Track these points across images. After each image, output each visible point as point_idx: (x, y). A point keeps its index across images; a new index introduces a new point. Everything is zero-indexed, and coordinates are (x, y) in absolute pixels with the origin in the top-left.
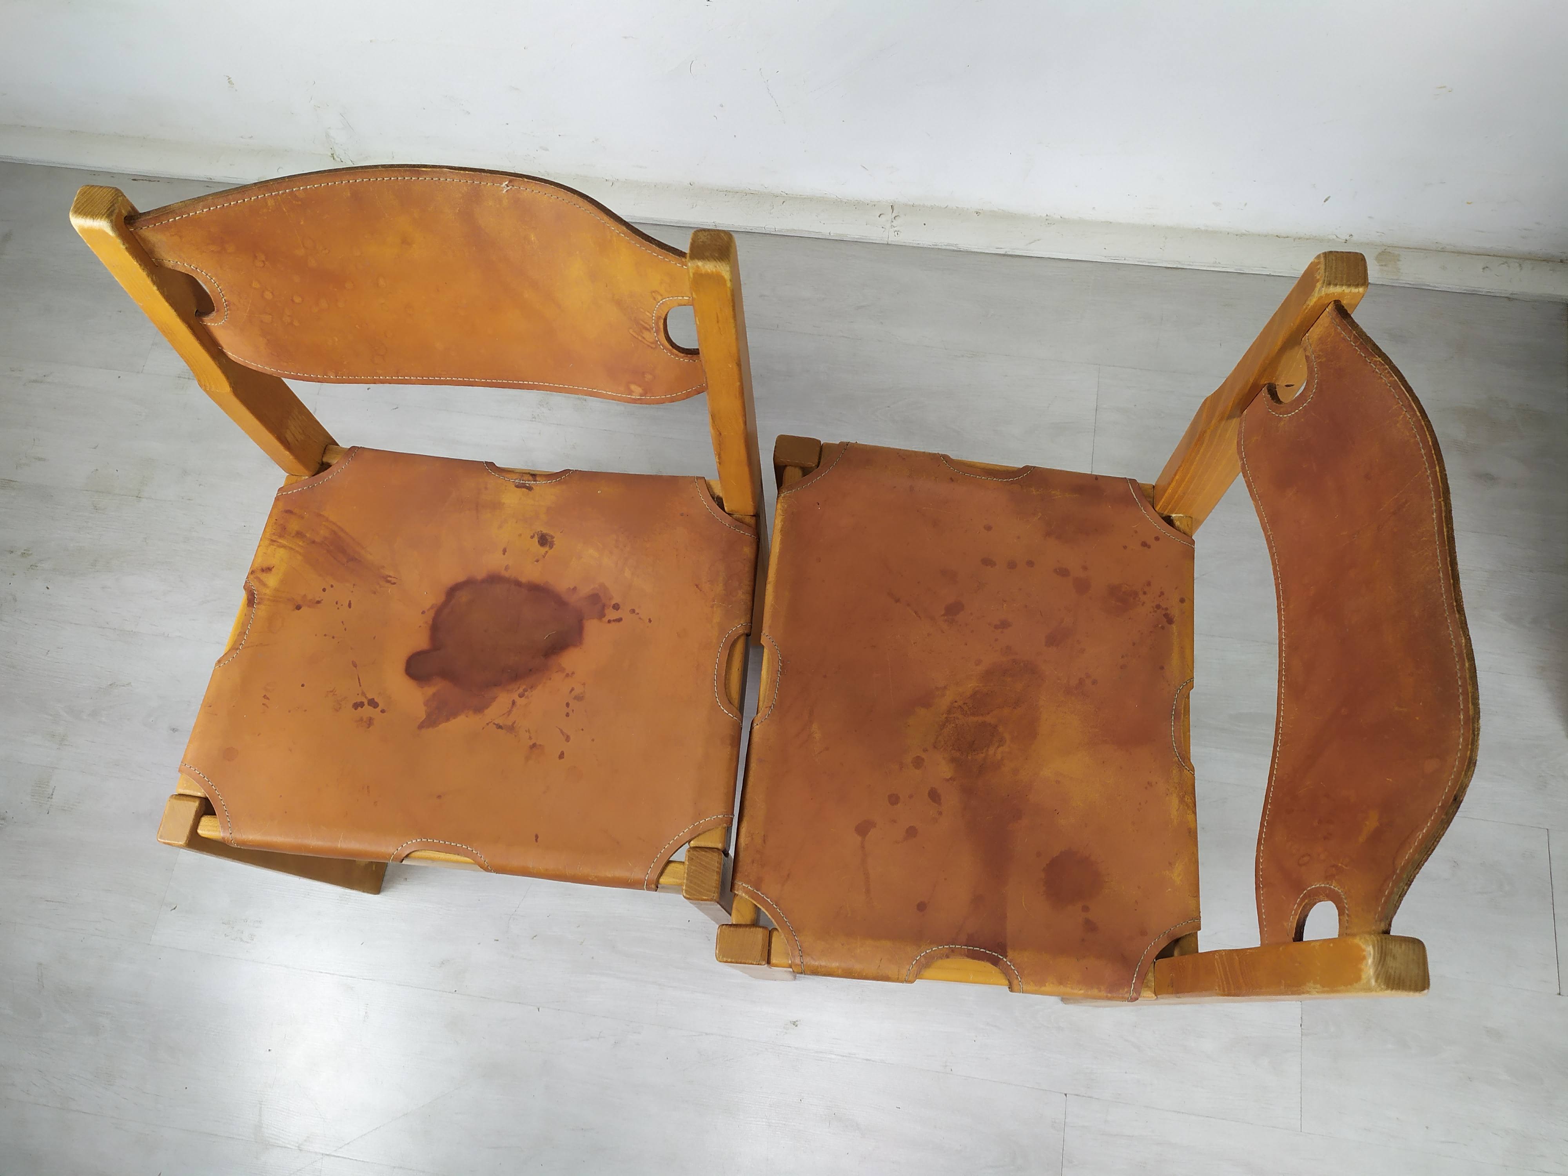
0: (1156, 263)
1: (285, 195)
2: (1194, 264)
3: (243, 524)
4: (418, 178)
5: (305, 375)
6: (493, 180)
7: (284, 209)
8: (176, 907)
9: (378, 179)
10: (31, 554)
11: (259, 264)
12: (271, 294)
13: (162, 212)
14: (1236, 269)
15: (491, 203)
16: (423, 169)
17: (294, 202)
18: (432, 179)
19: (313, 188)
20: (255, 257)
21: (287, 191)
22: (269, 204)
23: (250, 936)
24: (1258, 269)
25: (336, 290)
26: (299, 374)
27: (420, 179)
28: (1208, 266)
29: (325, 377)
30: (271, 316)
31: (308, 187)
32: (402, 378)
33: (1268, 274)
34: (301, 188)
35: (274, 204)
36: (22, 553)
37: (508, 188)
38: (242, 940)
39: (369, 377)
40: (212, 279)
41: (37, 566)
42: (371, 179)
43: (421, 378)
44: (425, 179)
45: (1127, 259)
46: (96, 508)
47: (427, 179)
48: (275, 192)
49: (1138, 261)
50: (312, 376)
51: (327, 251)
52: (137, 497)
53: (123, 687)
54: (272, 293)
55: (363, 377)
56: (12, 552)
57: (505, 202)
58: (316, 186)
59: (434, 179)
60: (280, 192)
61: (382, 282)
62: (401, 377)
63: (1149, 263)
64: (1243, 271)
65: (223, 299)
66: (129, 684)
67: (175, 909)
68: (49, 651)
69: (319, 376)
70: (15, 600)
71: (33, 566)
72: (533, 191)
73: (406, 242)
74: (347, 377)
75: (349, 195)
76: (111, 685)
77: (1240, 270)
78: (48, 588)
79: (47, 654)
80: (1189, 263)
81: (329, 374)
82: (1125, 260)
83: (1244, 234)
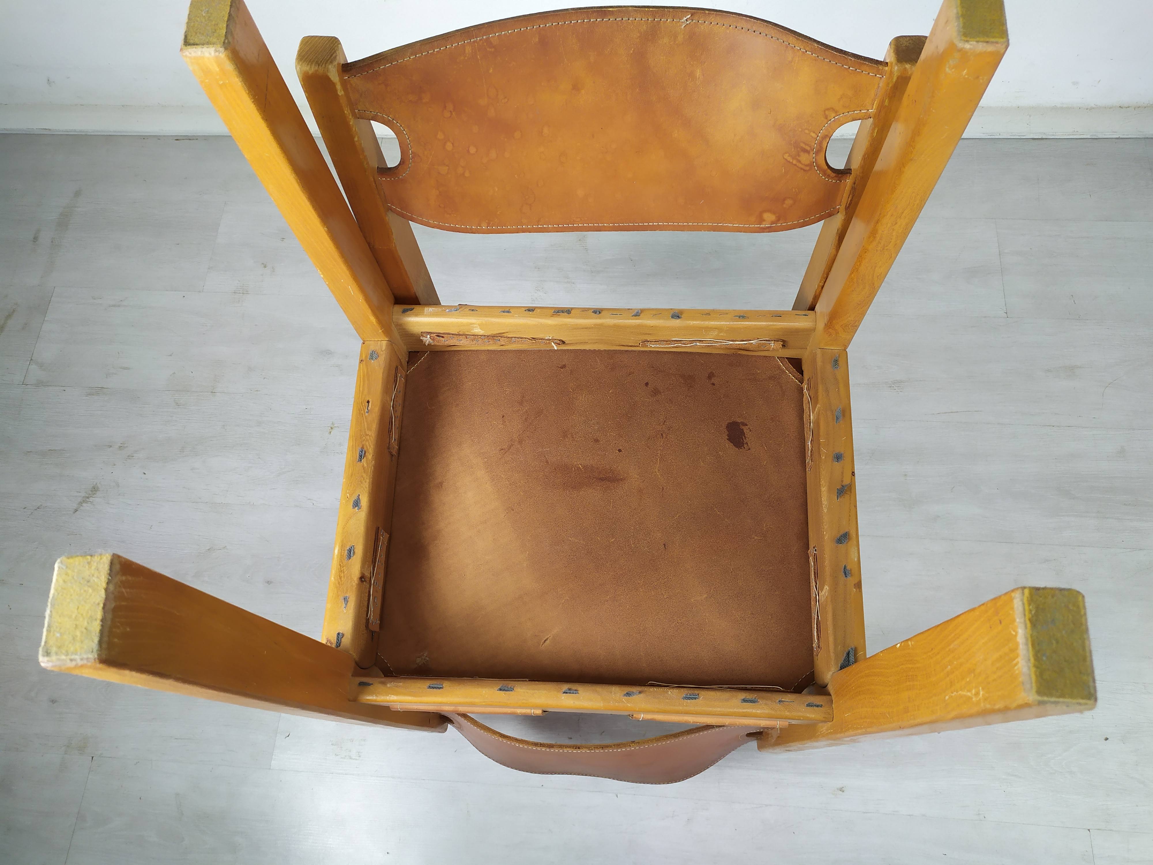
0: (1025, 136)
1: (481, 42)
2: (1057, 134)
3: (305, 407)
4: (603, 20)
5: (462, 226)
6: (674, 16)
7: (479, 57)
8: (289, 734)
9: (566, 23)
10: (127, 447)
11: (447, 114)
12: (451, 145)
13: (375, 58)
14: (1092, 135)
15: (666, 40)
16: (610, 9)
17: (488, 49)
18: (616, 19)
19: (508, 34)
20: (445, 107)
21: (484, 37)
22: (467, 51)
23: (357, 753)
24: (1111, 133)
25: (506, 139)
26: (457, 226)
27: (604, 20)
28: (1068, 135)
29: (478, 227)
30: (447, 168)
31: (503, 33)
32: (542, 226)
33: (1118, 137)
34: (497, 34)
35: (471, 51)
36: (119, 446)
37: (687, 22)
38: (351, 758)
39: (514, 227)
40: (404, 130)
41: (133, 456)
42: (560, 23)
43: (557, 226)
44: (609, 19)
45: (1001, 134)
46: (178, 404)
47: (611, 19)
48: (474, 39)
49: (1011, 135)
50: (468, 227)
51: (506, 100)
52: (212, 392)
53: (220, 551)
54: (453, 144)
55: (509, 227)
56: (111, 446)
57: (680, 38)
58: (509, 32)
59: (617, 19)
60: (478, 39)
61: (546, 130)
62: (540, 225)
63: (1019, 136)
64: (1097, 136)
65: (410, 151)
66: (225, 547)
67: (288, 736)
68: (152, 526)
69: (473, 227)
70: (118, 486)
71: (130, 457)
72: (711, 23)
73: (576, 88)
74: (496, 228)
75: (537, 40)
76: (209, 550)
77: (1095, 135)
78: (145, 474)
79: (151, 528)
80: (1052, 134)
81: (482, 226)
82: (1000, 135)
83: (1093, 108)
